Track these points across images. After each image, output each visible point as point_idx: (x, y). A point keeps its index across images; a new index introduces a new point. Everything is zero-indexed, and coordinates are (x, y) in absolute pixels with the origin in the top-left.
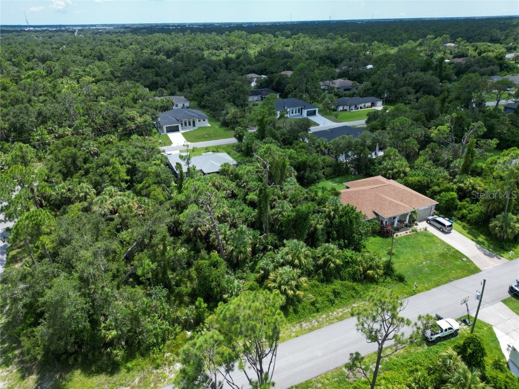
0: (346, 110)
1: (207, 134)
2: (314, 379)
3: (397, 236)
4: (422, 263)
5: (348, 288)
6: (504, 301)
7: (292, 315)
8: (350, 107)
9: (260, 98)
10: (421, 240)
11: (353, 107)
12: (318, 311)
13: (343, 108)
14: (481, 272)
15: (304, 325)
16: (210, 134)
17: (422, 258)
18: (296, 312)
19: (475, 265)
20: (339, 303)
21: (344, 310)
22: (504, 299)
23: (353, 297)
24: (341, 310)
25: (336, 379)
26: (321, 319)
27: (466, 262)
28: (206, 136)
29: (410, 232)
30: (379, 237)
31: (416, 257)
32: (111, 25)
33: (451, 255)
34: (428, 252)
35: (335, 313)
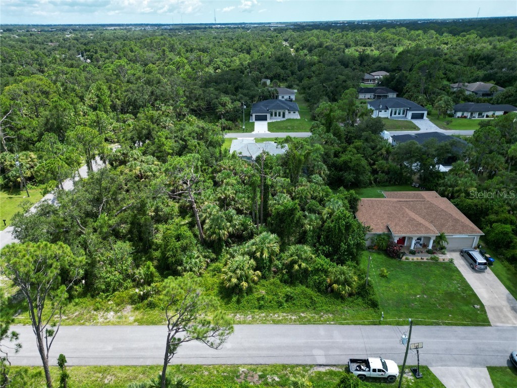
0: (465, 117)
1: (290, 126)
2: (205, 366)
3: (406, 259)
4: (415, 296)
5: (306, 296)
6: (491, 369)
7: (233, 304)
8: (472, 114)
9: (372, 96)
10: (434, 271)
11: (476, 115)
12: (260, 308)
13: (463, 114)
14: (489, 328)
15: (238, 316)
16: (293, 126)
17: (419, 290)
18: (238, 302)
19: (487, 316)
20: (287, 307)
21: (288, 316)
22: (492, 365)
23: (306, 306)
24: (285, 314)
25: (225, 374)
26: (258, 317)
27: (478, 310)
28: (289, 127)
29: (427, 259)
30: (384, 256)
31: (411, 287)
32: (284, 23)
33: (463, 297)
34: (433, 286)
35: (276, 316)
